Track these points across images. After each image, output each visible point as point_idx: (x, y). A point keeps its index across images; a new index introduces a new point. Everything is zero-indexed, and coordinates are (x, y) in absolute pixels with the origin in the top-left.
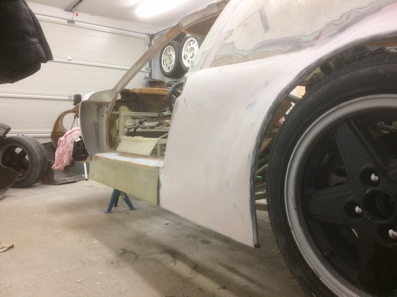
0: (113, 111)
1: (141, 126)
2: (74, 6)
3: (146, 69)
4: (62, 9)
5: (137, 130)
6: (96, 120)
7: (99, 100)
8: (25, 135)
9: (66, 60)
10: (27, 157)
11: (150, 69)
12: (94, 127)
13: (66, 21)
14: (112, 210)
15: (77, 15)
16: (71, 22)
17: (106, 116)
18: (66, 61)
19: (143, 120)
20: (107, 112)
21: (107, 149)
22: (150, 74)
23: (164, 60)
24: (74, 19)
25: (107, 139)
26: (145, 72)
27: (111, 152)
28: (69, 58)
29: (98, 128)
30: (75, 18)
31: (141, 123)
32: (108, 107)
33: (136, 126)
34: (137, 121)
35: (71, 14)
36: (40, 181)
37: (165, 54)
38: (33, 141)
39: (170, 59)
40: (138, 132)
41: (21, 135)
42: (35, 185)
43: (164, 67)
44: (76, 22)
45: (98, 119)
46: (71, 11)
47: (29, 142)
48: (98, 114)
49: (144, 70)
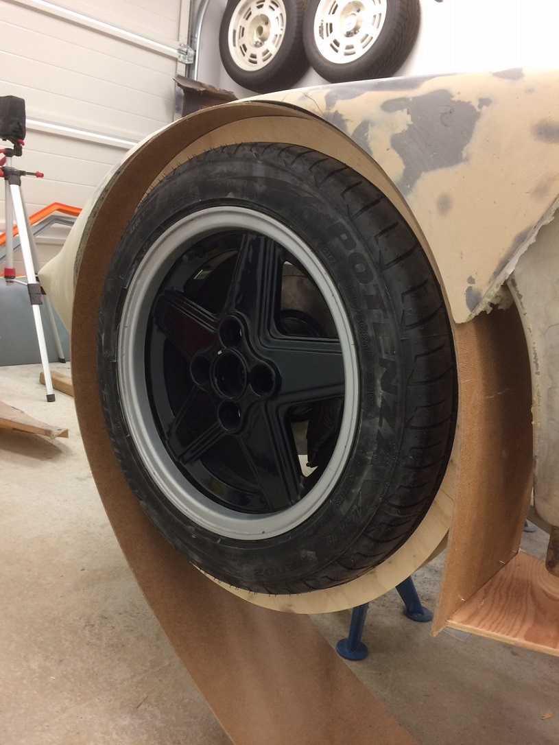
3: (180, 51)
11: (191, 52)
22: (190, 67)
23: (234, 32)
26: (176, 60)
37: (240, 12)
39: (260, 30)
43: (235, 50)
49: (174, 53)
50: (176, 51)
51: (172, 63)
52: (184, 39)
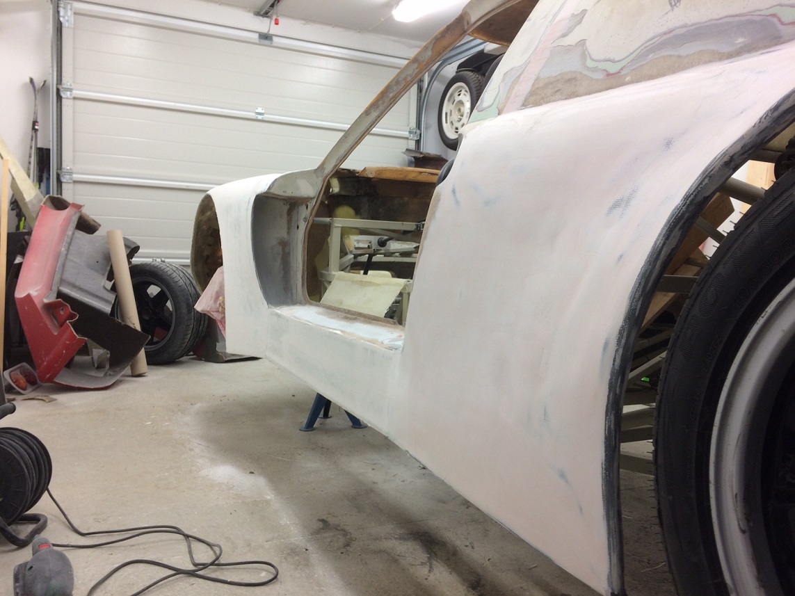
0: (318, 215)
1: (383, 250)
2: (272, 6)
3: (410, 132)
4: (249, 11)
5: (375, 259)
6: (285, 236)
7: (290, 192)
8: (166, 260)
9: (254, 114)
10: (169, 304)
11: (418, 131)
12: (281, 248)
13: (256, 36)
14: (315, 426)
15: (277, 23)
16: (266, 37)
17: (303, 226)
18: (252, 115)
19: (386, 238)
20: (305, 219)
21: (302, 299)
22: (418, 142)
23: (446, 114)
24: (271, 32)
25: (303, 277)
26: (407, 138)
27: (311, 304)
28: (260, 110)
29: (289, 253)
30: (274, 30)
31: (382, 244)
32: (307, 207)
33: (371, 251)
34: (374, 239)
35: (266, 20)
36: (192, 353)
37: (449, 100)
38: (182, 275)
39: (459, 110)
40: (375, 263)
41: (159, 260)
42: (181, 359)
43: (446, 127)
44: (275, 39)
45: (288, 233)
46: (266, 14)
47: (175, 275)
48: (289, 222)
49: (406, 134)
50: (407, 133)
51: (405, 141)
52: (413, 124)
